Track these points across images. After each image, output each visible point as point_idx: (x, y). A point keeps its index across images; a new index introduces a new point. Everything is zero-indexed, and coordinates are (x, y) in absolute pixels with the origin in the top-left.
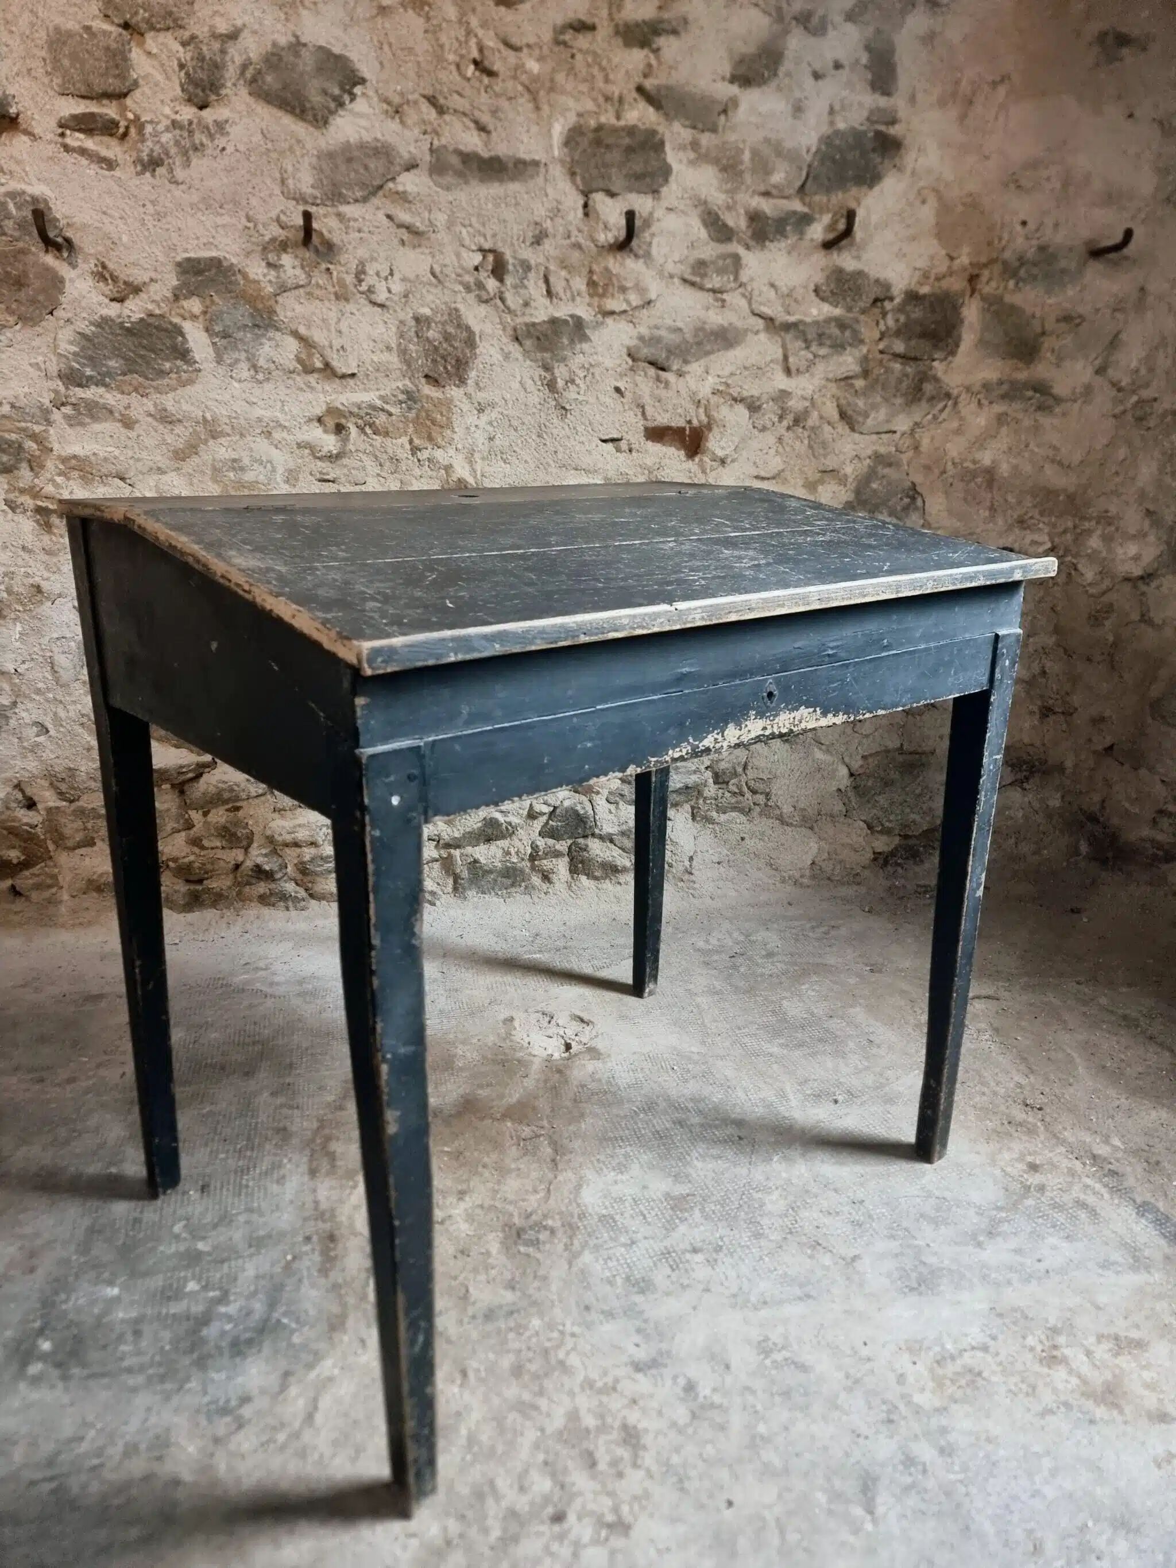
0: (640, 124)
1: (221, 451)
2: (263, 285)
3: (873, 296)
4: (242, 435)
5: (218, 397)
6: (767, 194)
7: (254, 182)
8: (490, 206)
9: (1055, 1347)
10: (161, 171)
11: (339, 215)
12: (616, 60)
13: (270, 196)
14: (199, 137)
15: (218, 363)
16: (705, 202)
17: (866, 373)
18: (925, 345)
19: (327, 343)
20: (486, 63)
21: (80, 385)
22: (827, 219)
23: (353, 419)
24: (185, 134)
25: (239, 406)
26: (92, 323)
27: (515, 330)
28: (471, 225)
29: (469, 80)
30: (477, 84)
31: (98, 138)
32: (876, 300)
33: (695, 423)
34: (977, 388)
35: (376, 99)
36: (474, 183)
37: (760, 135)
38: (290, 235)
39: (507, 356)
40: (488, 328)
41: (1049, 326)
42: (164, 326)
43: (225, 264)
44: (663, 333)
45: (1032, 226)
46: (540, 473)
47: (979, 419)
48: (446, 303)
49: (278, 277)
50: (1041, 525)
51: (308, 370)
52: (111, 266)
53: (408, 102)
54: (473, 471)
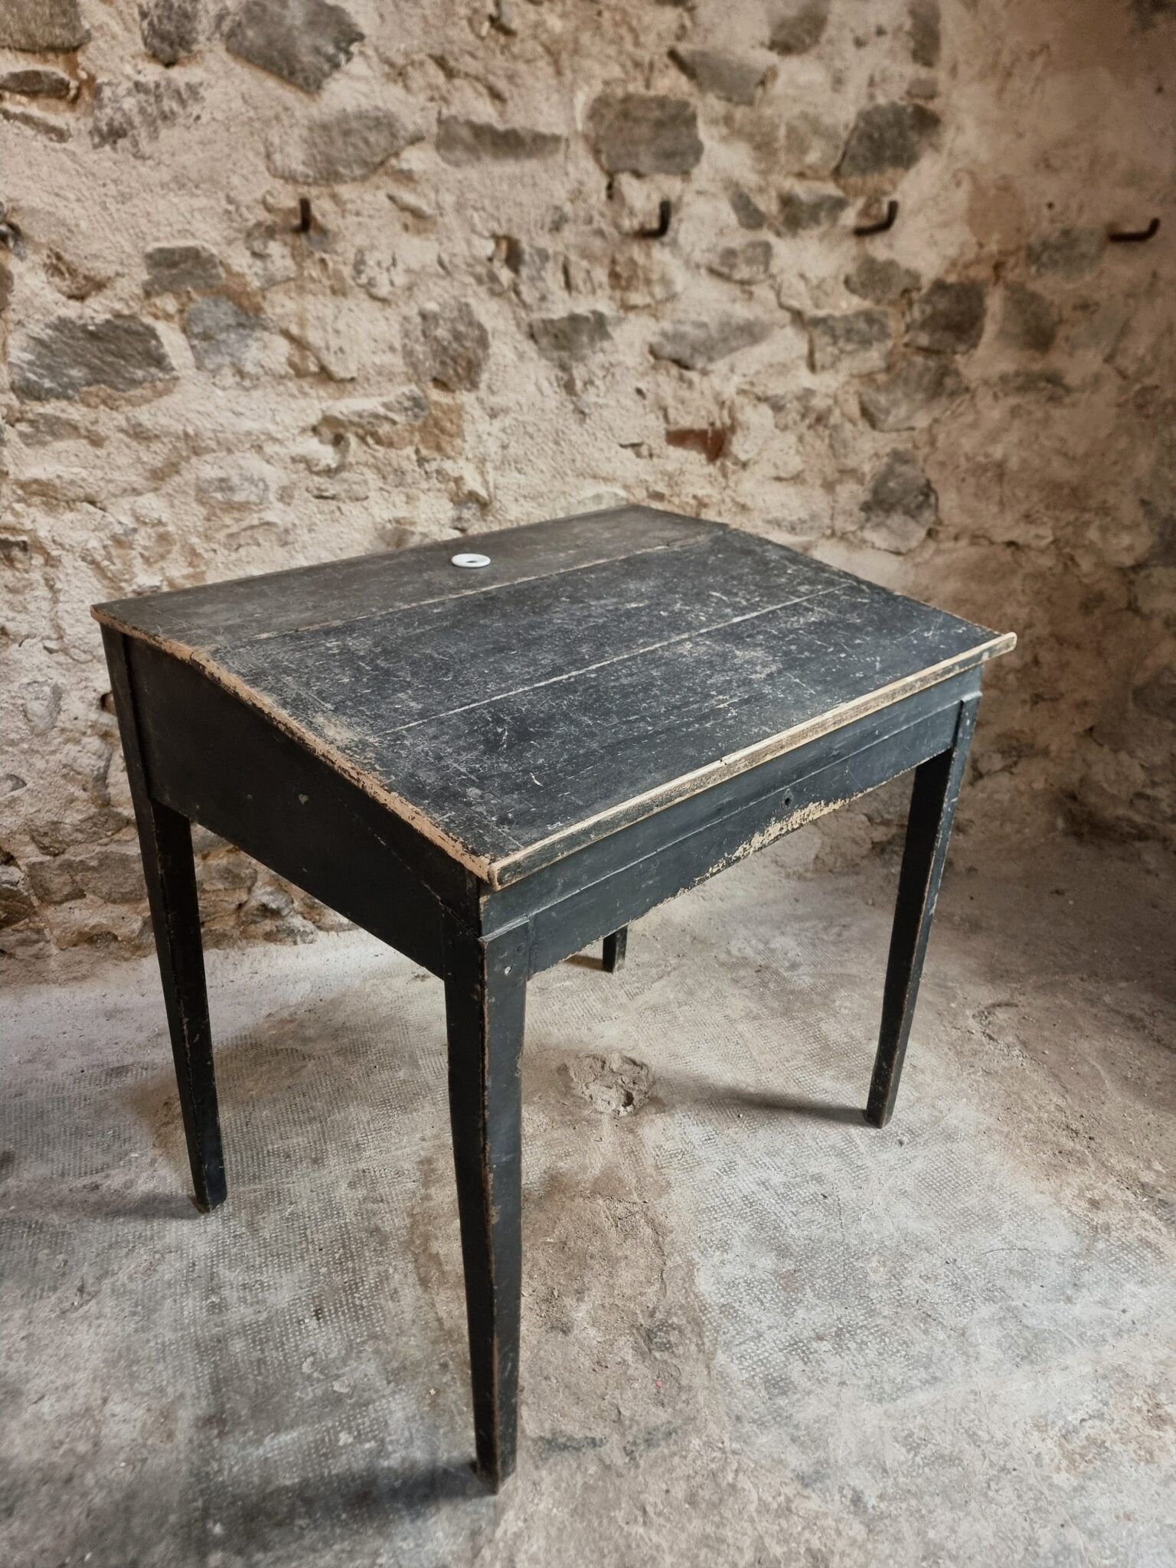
0: (671, 96)
1: (207, 469)
2: (249, 279)
3: (901, 288)
4: (229, 451)
5: (201, 409)
6: (801, 175)
7: (234, 156)
8: (505, 187)
9: (1158, 1406)
10: (122, 143)
11: (334, 197)
12: (647, 19)
13: (254, 173)
14: (169, 104)
15: (198, 368)
16: (737, 185)
17: (889, 369)
18: (949, 337)
19: (322, 344)
20: (504, 20)
21: (38, 399)
22: (860, 203)
23: (354, 429)
24: (152, 100)
25: (226, 418)
26: (48, 326)
27: (531, 326)
28: (483, 209)
29: (482, 39)
30: (492, 44)
31: (43, 101)
32: (906, 292)
33: (718, 424)
34: (995, 379)
35: (375, 59)
36: (487, 159)
37: (797, 110)
38: (278, 220)
39: (521, 356)
40: (500, 324)
41: (1067, 313)
42: (135, 327)
43: (204, 254)
44: (687, 328)
45: (1058, 208)
46: (556, 483)
47: (994, 412)
48: (455, 298)
49: (265, 269)
50: (1045, 519)
51: (300, 373)
52: (67, 257)
53: (412, 63)
54: (486, 483)
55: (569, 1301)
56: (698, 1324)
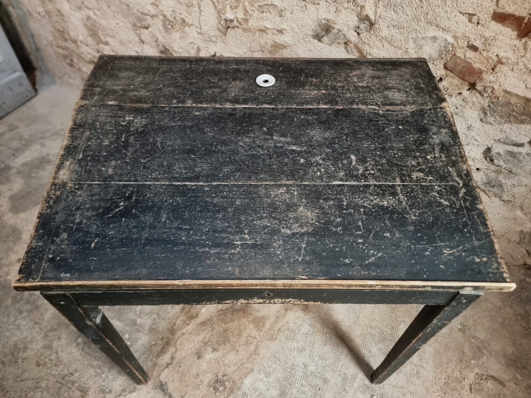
54: (376, 12)
55: (210, 349)
56: (232, 391)
